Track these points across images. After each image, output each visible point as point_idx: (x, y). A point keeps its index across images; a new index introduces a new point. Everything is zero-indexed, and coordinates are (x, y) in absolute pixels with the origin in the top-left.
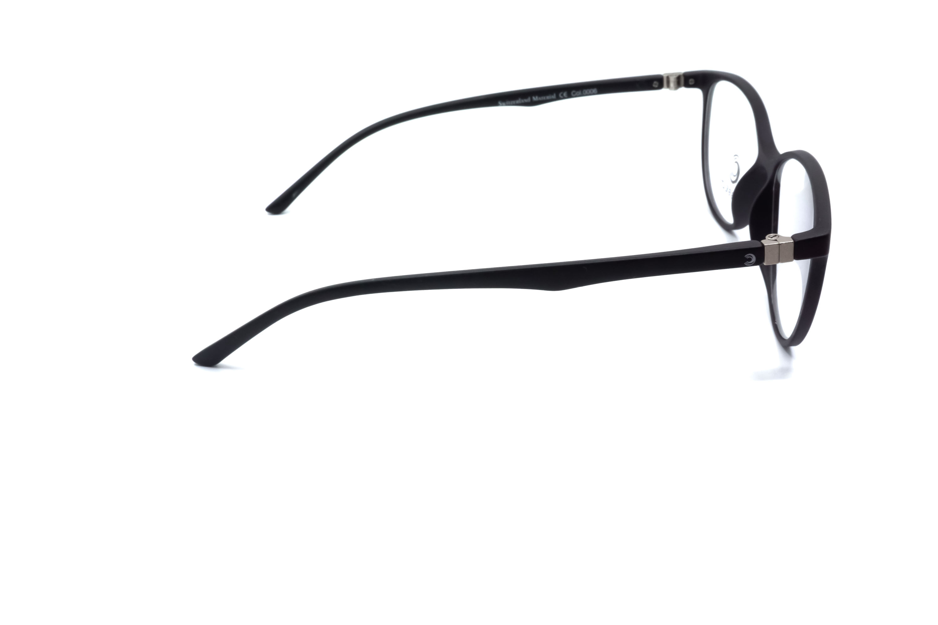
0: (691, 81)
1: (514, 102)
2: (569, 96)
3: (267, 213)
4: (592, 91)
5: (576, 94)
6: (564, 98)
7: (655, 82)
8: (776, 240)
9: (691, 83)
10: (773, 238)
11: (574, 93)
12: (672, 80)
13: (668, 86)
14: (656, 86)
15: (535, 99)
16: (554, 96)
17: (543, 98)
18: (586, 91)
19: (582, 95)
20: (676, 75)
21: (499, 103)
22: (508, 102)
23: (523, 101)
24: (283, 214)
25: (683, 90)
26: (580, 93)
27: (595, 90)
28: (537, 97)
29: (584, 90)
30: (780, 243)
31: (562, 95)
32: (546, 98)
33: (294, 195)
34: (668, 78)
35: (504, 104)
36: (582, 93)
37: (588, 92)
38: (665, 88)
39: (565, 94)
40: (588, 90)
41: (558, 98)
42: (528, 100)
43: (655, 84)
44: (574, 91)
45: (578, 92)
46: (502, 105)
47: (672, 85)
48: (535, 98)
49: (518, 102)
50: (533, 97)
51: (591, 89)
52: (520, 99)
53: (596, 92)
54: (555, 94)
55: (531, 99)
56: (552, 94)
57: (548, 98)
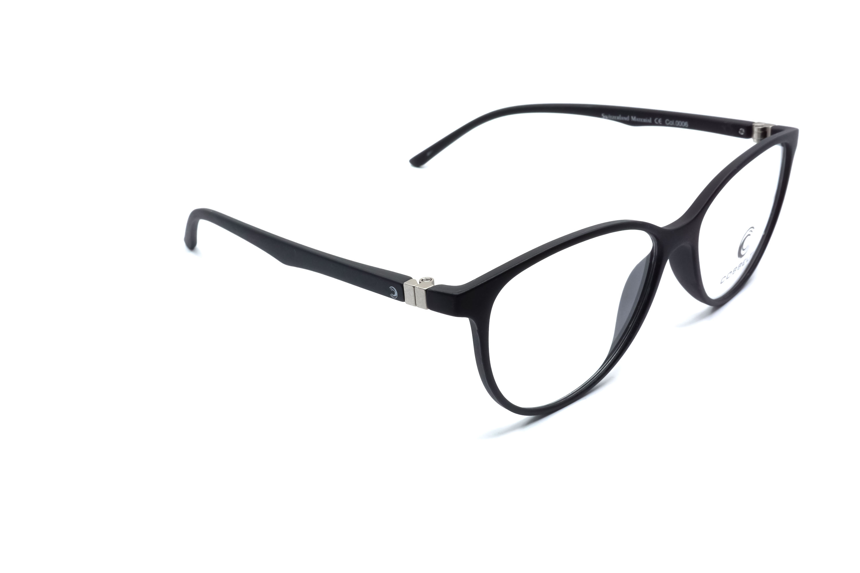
1: (615, 117)
2: (663, 124)
4: (683, 124)
5: (669, 124)
6: (658, 125)
7: (741, 129)
11: (668, 122)
12: (757, 130)
15: (634, 119)
16: (650, 121)
17: (641, 120)
18: (678, 122)
19: (674, 126)
20: (762, 126)
21: (603, 115)
23: (623, 118)
24: (422, 168)
26: (672, 122)
27: (686, 124)
28: (635, 117)
29: (677, 121)
31: (657, 121)
32: (643, 120)
34: (754, 127)
35: (606, 117)
36: (675, 123)
37: (680, 124)
39: (660, 121)
40: (680, 122)
41: (653, 124)
42: (627, 119)
43: (742, 131)
44: (667, 120)
45: (671, 122)
46: (605, 118)
48: (634, 117)
49: (619, 118)
50: (632, 117)
51: (683, 122)
52: (620, 116)
53: (687, 126)
54: (651, 119)
55: (630, 118)
56: (649, 118)
57: (645, 120)
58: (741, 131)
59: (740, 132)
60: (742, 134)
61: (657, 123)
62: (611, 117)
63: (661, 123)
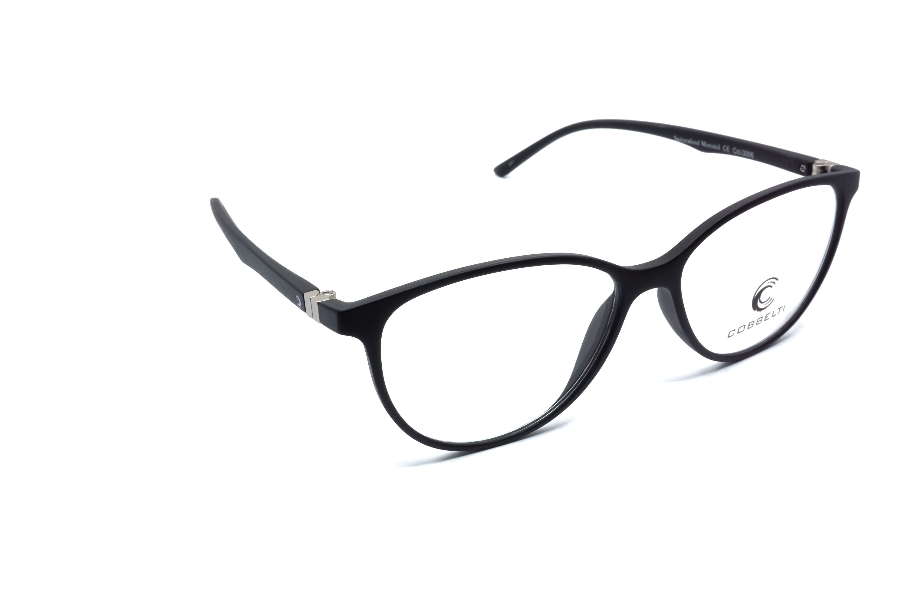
1: (686, 140)
2: (731, 153)
4: (749, 154)
6: (727, 153)
7: (802, 166)
11: (735, 151)
15: (704, 144)
16: (718, 148)
17: (709, 146)
18: (745, 152)
19: (741, 155)
21: (675, 137)
23: (693, 142)
26: (739, 151)
27: (752, 154)
28: (705, 142)
29: (743, 151)
31: (725, 148)
32: (712, 146)
35: (678, 139)
37: (746, 154)
39: (727, 149)
41: (721, 151)
42: (697, 143)
44: (734, 148)
45: (738, 151)
46: (677, 141)
48: (703, 142)
49: (690, 141)
50: (702, 142)
51: (749, 152)
52: (691, 139)
53: (753, 157)
54: (719, 145)
55: (700, 143)
56: (717, 145)
57: (714, 147)
58: (803, 168)
59: (801, 169)
60: (803, 171)
61: (725, 151)
62: (682, 139)
63: (729, 152)
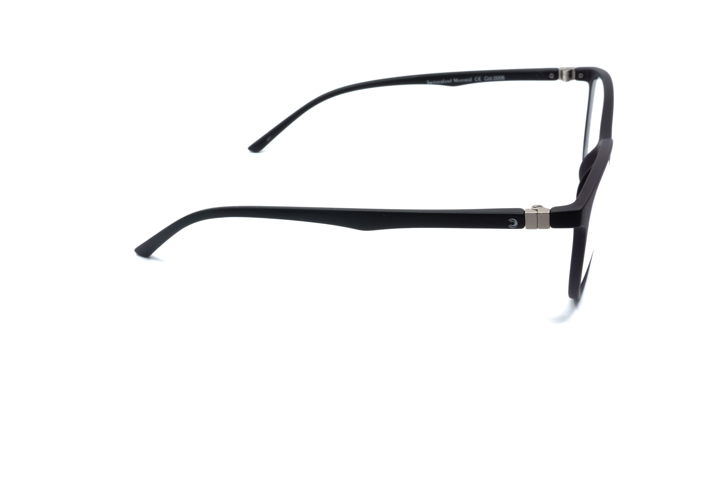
0: (581, 75)
1: (439, 82)
2: (483, 80)
3: (249, 151)
4: (500, 78)
5: (488, 79)
6: (478, 82)
7: (551, 74)
8: (537, 210)
9: (580, 77)
10: (536, 208)
11: (486, 78)
12: (565, 73)
13: (562, 78)
14: (552, 77)
15: (456, 80)
16: (470, 80)
17: (462, 80)
18: (496, 77)
20: (568, 70)
21: (428, 82)
22: (435, 82)
23: (446, 82)
25: (574, 82)
26: (491, 78)
27: (503, 77)
28: (457, 79)
29: (494, 77)
30: (538, 213)
31: (477, 79)
32: (464, 80)
33: (268, 139)
34: (562, 71)
35: (431, 83)
36: (493, 78)
37: (497, 78)
38: (560, 80)
39: (479, 79)
40: (497, 76)
41: (474, 82)
42: (450, 81)
43: (552, 76)
45: (489, 78)
46: (430, 84)
47: (564, 77)
48: (456, 79)
49: (442, 82)
50: (454, 79)
51: (500, 76)
52: (443, 80)
53: (504, 79)
54: (471, 78)
55: (452, 81)
56: (469, 78)
57: (466, 80)
59: (550, 77)
63: (480, 81)
